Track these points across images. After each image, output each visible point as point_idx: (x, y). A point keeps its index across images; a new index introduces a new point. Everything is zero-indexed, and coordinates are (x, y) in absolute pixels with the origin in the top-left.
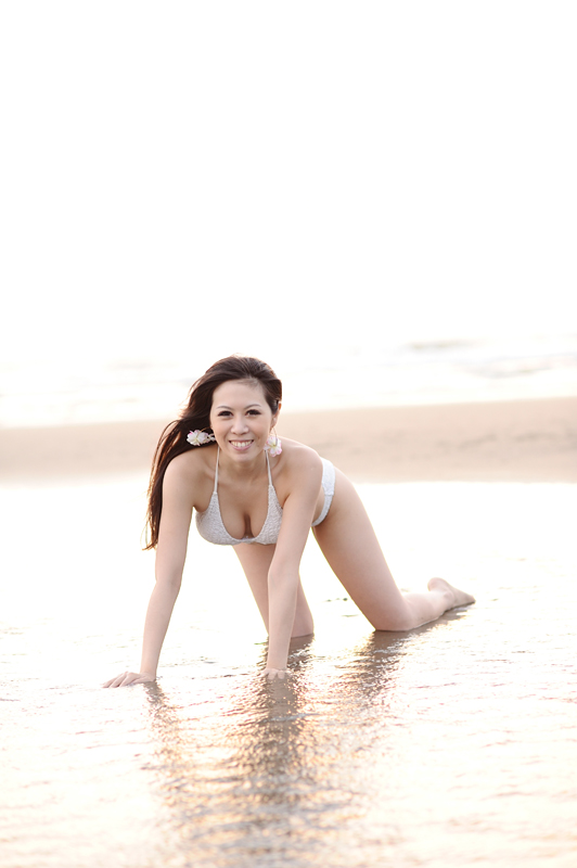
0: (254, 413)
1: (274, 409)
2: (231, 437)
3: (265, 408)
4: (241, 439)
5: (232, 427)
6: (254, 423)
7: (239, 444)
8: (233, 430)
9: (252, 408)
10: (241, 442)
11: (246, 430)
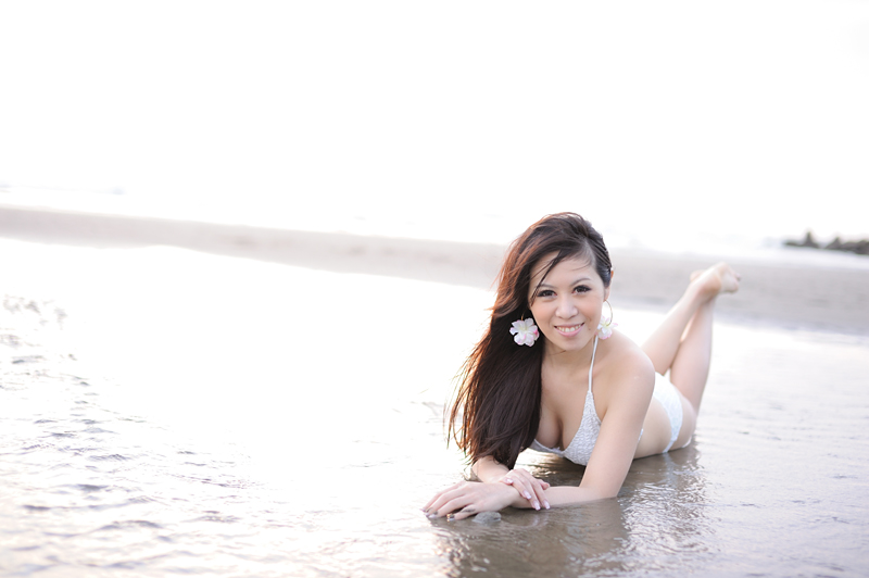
0: (582, 289)
1: (606, 281)
2: (558, 322)
3: (595, 281)
4: (569, 323)
5: (556, 309)
6: (584, 303)
7: (567, 330)
8: (558, 313)
9: (580, 284)
10: (570, 327)
11: (575, 312)
